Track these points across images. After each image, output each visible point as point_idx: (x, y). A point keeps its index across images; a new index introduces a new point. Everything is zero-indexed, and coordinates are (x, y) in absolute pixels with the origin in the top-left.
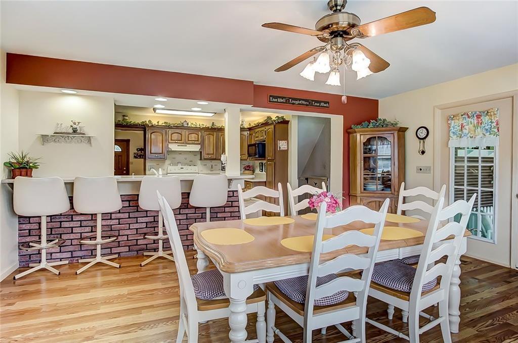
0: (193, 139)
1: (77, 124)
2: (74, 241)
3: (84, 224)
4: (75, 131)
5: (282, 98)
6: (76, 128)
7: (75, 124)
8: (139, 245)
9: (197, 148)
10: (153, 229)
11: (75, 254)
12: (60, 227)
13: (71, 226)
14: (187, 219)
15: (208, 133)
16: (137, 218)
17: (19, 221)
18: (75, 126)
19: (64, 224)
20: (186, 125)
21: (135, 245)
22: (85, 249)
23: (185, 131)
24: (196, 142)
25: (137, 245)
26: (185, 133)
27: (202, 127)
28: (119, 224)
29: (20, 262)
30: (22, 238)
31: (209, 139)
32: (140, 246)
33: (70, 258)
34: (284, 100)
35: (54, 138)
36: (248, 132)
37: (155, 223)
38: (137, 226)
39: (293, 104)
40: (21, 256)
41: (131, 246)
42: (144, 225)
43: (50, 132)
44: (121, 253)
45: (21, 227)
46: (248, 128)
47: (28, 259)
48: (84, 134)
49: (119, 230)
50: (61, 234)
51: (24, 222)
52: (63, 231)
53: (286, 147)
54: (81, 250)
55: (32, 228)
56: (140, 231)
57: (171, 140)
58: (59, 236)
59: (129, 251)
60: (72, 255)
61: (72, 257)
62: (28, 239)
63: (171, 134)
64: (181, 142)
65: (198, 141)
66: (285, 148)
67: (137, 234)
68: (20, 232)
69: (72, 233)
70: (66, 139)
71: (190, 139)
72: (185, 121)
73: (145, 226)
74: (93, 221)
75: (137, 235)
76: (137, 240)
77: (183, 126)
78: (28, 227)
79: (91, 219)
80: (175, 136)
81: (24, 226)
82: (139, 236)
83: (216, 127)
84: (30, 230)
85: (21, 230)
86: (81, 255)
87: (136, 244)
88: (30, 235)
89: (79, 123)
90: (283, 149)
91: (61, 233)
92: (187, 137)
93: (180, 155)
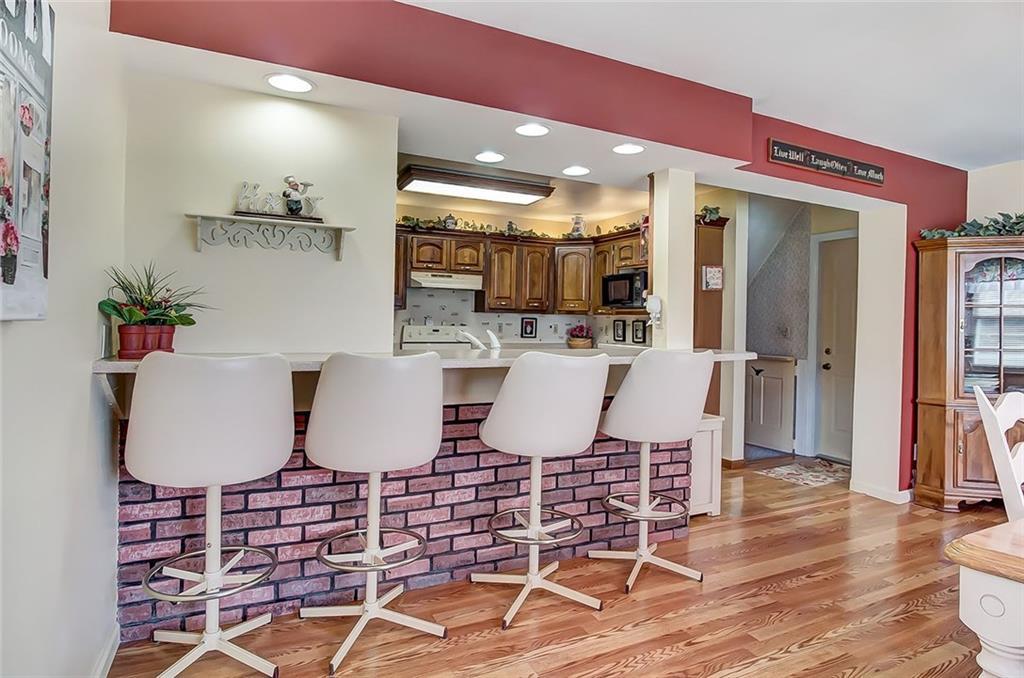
0: (467, 261)
1: (301, 188)
2: (284, 552)
3: (313, 495)
4: (293, 210)
5: (798, 150)
6: (298, 202)
7: (295, 187)
8: (459, 552)
9: (474, 282)
10: (491, 505)
11: (287, 590)
12: (246, 510)
13: (277, 503)
14: (574, 472)
15: (500, 247)
16: (453, 473)
17: (122, 495)
18: (295, 196)
19: (255, 500)
20: (452, 227)
21: (446, 553)
22: (314, 573)
23: (449, 239)
24: (472, 268)
25: (451, 551)
26: (448, 244)
27: (488, 231)
28: (407, 493)
29: (122, 626)
30: (129, 548)
31: (501, 260)
32: (459, 555)
33: (271, 602)
34: (799, 157)
35: (232, 230)
36: (592, 247)
37: (497, 486)
38: (451, 497)
39: (818, 167)
40: (125, 605)
41: (435, 555)
42: (470, 494)
43: (222, 209)
44: (409, 580)
45: (128, 516)
46: (593, 238)
47: (146, 614)
48: (319, 220)
49: (406, 512)
50: (246, 531)
51: (137, 498)
52: (254, 522)
53: (720, 281)
54: (303, 577)
55: (162, 514)
56: (460, 512)
57: (418, 261)
58: (241, 536)
59: (432, 571)
60: (277, 592)
61: (278, 600)
62: (150, 551)
63: (419, 247)
64: (439, 267)
65: (477, 265)
66: (717, 285)
67: (452, 520)
68: (124, 529)
69: (278, 525)
70: (268, 234)
71: (459, 262)
72: (451, 217)
73: (473, 498)
74: (337, 488)
75: (451, 524)
76: (452, 537)
77: (445, 229)
78: (149, 511)
79: (330, 481)
80: (427, 251)
81: (135, 511)
82: (456, 527)
83: (519, 234)
84: (154, 522)
85: (128, 524)
86: (302, 593)
87: (448, 549)
88: (153, 539)
89: (306, 185)
90: (715, 287)
91: (245, 526)
92: (453, 257)
93: (430, 299)
